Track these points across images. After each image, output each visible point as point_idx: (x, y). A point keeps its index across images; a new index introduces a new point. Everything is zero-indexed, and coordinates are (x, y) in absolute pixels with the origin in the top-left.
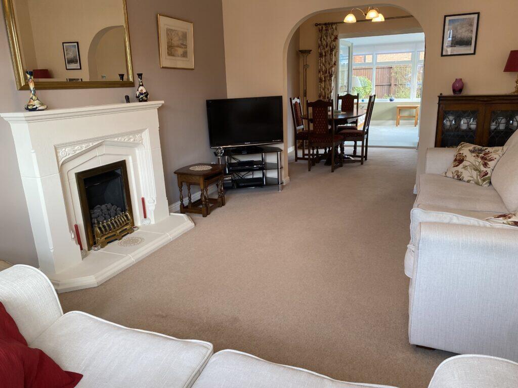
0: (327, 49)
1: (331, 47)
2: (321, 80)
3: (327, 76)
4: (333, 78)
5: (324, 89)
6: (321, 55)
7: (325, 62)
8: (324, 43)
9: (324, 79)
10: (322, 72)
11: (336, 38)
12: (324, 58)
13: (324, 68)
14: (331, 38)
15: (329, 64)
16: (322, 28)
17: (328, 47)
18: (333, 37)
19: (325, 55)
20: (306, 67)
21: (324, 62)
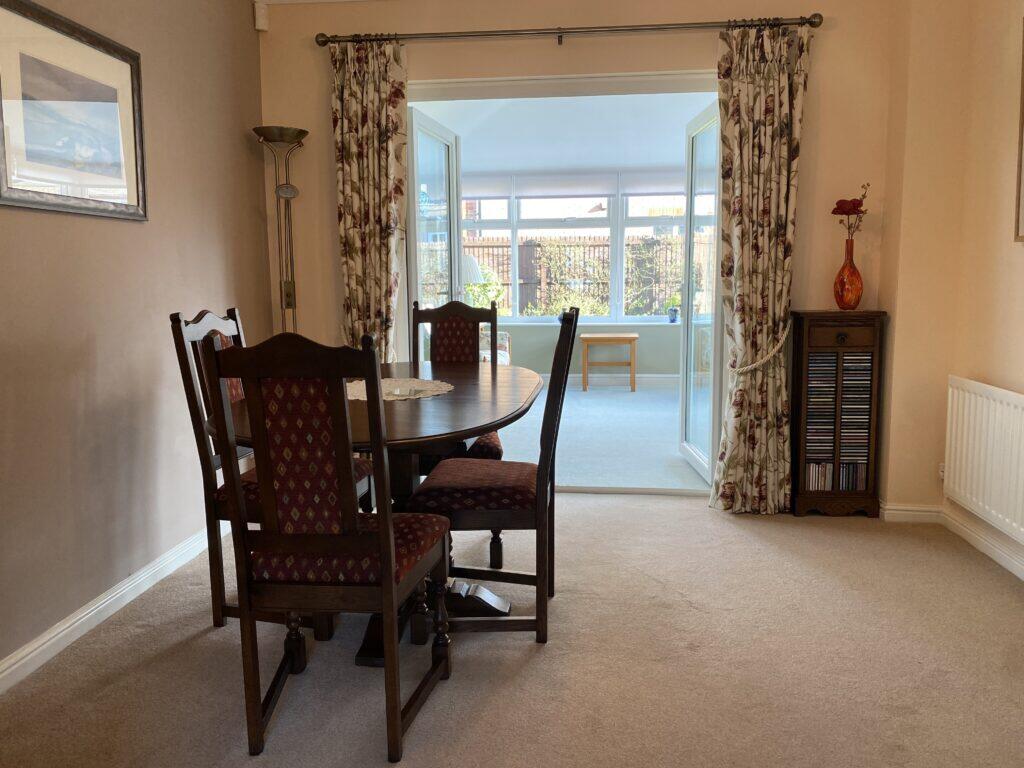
0: (364, 132)
1: (379, 125)
2: (347, 248)
3: (372, 234)
4: (393, 241)
5: (362, 282)
6: (343, 154)
7: (361, 179)
8: (355, 107)
9: (358, 244)
10: (349, 218)
11: (398, 93)
12: (355, 166)
13: (356, 203)
14: (378, 90)
15: (378, 187)
16: (344, 52)
17: (370, 123)
18: (386, 89)
19: (360, 155)
20: (287, 194)
21: (355, 178)
